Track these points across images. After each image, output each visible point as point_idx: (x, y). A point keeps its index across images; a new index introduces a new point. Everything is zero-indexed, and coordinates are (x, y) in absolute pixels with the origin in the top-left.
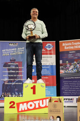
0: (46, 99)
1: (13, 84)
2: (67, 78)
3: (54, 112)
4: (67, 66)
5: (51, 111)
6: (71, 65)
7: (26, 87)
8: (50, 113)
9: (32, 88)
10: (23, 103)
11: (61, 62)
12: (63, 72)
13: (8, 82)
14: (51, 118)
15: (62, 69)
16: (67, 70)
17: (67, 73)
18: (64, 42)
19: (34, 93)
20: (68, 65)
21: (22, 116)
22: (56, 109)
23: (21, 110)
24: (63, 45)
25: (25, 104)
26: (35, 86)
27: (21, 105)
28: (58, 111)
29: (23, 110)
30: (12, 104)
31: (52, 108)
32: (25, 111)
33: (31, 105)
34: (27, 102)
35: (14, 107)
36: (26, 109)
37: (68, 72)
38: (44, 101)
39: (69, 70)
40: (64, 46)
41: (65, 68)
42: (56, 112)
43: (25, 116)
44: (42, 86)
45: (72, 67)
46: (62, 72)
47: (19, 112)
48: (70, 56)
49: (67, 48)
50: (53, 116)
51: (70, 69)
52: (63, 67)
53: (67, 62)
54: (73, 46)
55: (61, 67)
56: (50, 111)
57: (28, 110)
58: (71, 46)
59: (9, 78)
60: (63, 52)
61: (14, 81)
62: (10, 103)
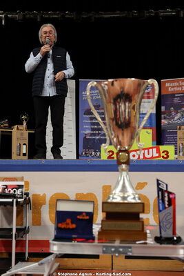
0: (152, 148)
1: (97, 137)
2: (171, 131)
4: (171, 115)
6: (177, 113)
11: (163, 108)
12: (166, 122)
13: (91, 136)
15: (165, 118)
16: (172, 120)
17: (171, 124)
18: (168, 82)
20: (173, 113)
24: (167, 85)
30: (111, 153)
33: (134, 156)
35: (113, 158)
38: (151, 150)
39: (174, 120)
40: (168, 87)
44: (147, 132)
45: (179, 115)
46: (164, 122)
48: (176, 101)
49: (172, 90)
51: (176, 118)
52: (165, 115)
53: (172, 108)
54: (181, 86)
55: (163, 116)
58: (178, 87)
59: (93, 129)
60: (166, 95)
61: (99, 134)
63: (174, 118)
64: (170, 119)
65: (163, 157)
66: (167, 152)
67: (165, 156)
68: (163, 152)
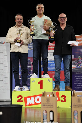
2: (79, 73)
3: (47, 107)
4: (79, 61)
5: (45, 105)
7: (33, 82)
8: (43, 107)
9: (39, 83)
10: (30, 97)
11: (73, 57)
12: (75, 67)
13: (21, 77)
14: (44, 112)
15: (74, 64)
16: (80, 65)
17: (79, 68)
19: (41, 87)
21: (29, 109)
22: (49, 103)
23: (28, 104)
25: (32, 98)
26: (42, 80)
27: (28, 99)
28: (51, 106)
29: (31, 104)
30: (20, 98)
31: (45, 102)
32: (32, 104)
33: (38, 100)
34: (35, 97)
35: (22, 101)
36: (34, 103)
37: (81, 67)
39: (81, 65)
41: (77, 63)
42: (49, 107)
43: (32, 110)
44: (49, 80)
47: (27, 106)
50: (46, 111)
52: (75, 62)
53: (80, 57)
55: (73, 62)
56: (43, 105)
57: (36, 104)
62: (18, 97)
63: (81, 64)
64: (78, 64)
65: (62, 101)
66: (65, 97)
67: (63, 100)
68: (62, 97)
